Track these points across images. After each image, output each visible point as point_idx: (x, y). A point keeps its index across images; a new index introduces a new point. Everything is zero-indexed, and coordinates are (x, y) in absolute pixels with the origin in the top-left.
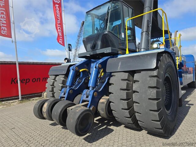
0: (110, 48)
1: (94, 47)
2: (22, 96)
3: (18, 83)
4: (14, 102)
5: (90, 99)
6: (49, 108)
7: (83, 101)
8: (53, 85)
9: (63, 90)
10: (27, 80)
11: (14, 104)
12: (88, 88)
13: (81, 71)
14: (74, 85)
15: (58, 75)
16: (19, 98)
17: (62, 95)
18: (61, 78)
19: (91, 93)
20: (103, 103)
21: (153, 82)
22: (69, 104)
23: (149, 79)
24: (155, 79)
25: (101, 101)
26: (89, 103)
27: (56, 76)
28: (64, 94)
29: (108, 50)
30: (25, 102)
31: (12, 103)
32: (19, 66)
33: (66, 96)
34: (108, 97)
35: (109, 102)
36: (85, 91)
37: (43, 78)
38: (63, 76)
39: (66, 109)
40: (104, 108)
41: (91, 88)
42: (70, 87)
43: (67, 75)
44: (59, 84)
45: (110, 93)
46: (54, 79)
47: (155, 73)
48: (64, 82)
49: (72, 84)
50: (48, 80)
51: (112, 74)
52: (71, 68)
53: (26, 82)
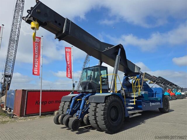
0: (91, 90)
1: (85, 88)
2: (41, 113)
3: (40, 104)
4: (36, 117)
5: (80, 115)
6: (61, 118)
7: (77, 116)
8: (63, 107)
9: (68, 110)
10: (45, 102)
11: (37, 118)
12: (80, 110)
13: (78, 100)
14: (74, 108)
15: (66, 102)
16: (39, 115)
17: (68, 113)
18: (68, 103)
19: (81, 112)
20: (86, 117)
21: (103, 108)
22: (70, 116)
23: (102, 107)
24: (104, 107)
25: (85, 116)
26: (79, 117)
27: (65, 102)
28: (69, 112)
29: (91, 91)
30: (43, 117)
31: (35, 117)
32: (42, 93)
33: (69, 113)
34: (88, 114)
35: (88, 117)
36: (78, 111)
37: (55, 101)
38: (69, 102)
39: (69, 119)
40: (86, 119)
41: (81, 110)
42: (72, 109)
43: (71, 102)
44: (66, 107)
45: (89, 112)
46: (64, 104)
47: (104, 104)
48: (69, 106)
49: (73, 107)
50: (61, 104)
51: (90, 103)
52: (73, 98)
53: (45, 104)
